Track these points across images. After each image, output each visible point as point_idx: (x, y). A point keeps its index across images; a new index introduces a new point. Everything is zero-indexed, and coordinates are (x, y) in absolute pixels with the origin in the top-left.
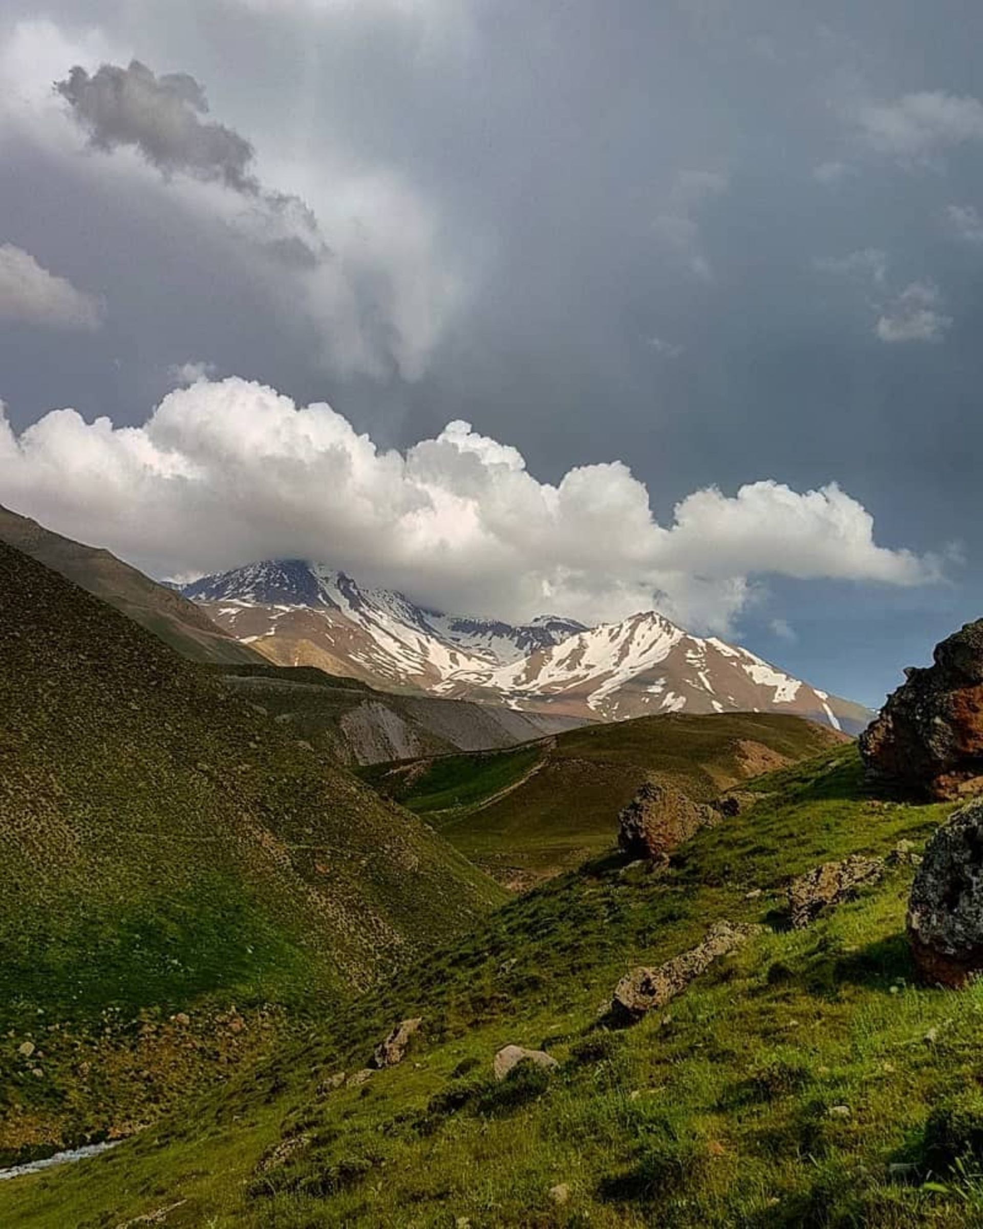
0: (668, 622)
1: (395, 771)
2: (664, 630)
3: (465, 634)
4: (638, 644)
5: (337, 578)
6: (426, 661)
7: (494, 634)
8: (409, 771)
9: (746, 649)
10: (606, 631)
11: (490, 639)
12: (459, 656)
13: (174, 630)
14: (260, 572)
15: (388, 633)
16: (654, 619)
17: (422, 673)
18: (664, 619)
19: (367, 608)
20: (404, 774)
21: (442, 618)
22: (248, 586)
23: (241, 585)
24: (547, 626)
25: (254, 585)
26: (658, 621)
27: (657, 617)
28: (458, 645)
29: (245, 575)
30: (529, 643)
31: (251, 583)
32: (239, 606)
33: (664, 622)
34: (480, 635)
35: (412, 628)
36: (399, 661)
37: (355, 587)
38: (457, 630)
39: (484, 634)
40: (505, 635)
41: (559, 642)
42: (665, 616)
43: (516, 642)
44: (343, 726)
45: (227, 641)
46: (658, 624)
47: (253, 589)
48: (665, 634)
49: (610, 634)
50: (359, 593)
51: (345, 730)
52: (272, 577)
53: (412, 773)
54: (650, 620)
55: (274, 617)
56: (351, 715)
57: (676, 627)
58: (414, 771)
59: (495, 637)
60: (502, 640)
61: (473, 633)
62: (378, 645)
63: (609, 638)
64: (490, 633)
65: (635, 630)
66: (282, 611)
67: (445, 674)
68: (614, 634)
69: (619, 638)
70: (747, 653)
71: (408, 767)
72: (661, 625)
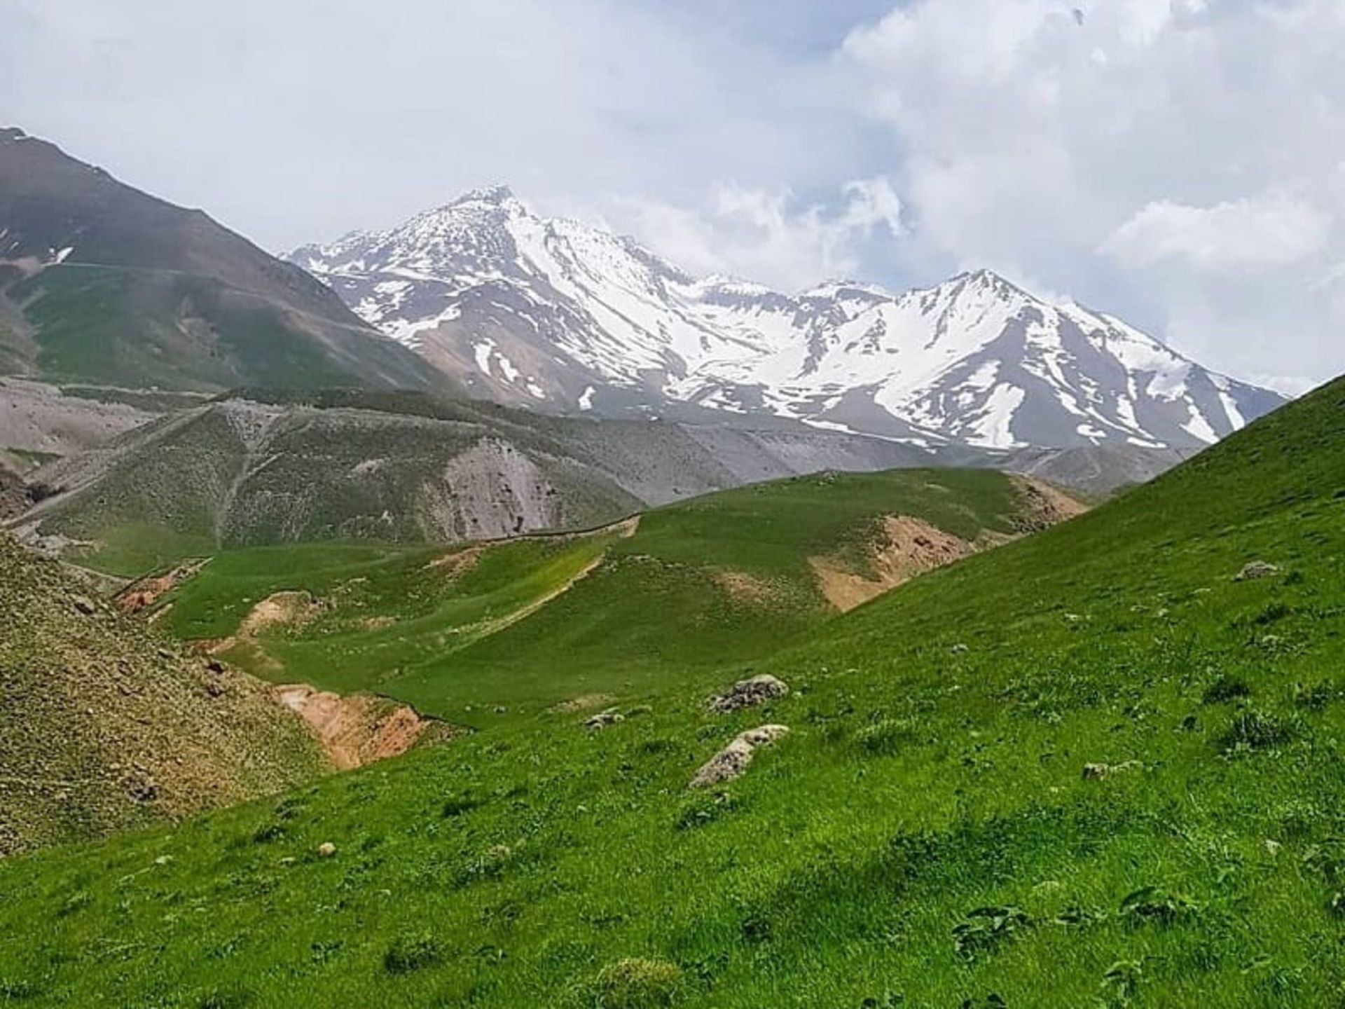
0: (1005, 283)
1: (438, 563)
2: (999, 296)
3: (723, 309)
4: (962, 318)
5: (544, 234)
6: (667, 350)
7: (763, 308)
8: (454, 563)
9: (1114, 316)
10: (916, 299)
11: (757, 315)
12: (711, 339)
13: (288, 325)
14: (436, 229)
15: (614, 311)
16: (985, 280)
17: (660, 367)
18: (1001, 279)
19: (585, 276)
20: (447, 569)
21: (692, 286)
22: (421, 249)
23: (411, 248)
24: (837, 295)
25: (429, 248)
26: (991, 283)
27: (990, 278)
28: (712, 325)
29: (417, 234)
30: (810, 320)
31: (426, 245)
32: (407, 279)
33: (999, 284)
34: (743, 309)
35: (647, 302)
36: (629, 349)
37: (569, 247)
38: (713, 303)
39: (748, 308)
40: (777, 308)
41: (850, 316)
42: (1001, 276)
43: (792, 320)
44: (449, 474)
45: (366, 336)
46: (991, 288)
47: (428, 253)
48: (1000, 300)
49: (922, 305)
50: (574, 255)
51: (450, 481)
52: (453, 236)
53: (458, 566)
54: (979, 281)
55: (454, 294)
56: (461, 458)
58: (462, 563)
59: (763, 312)
60: (775, 315)
61: (733, 307)
62: (599, 329)
63: (921, 310)
64: (756, 308)
65: (957, 295)
66: (467, 284)
67: (692, 367)
68: (928, 303)
69: (934, 309)
70: (1116, 324)
71: (456, 557)
72: (995, 288)
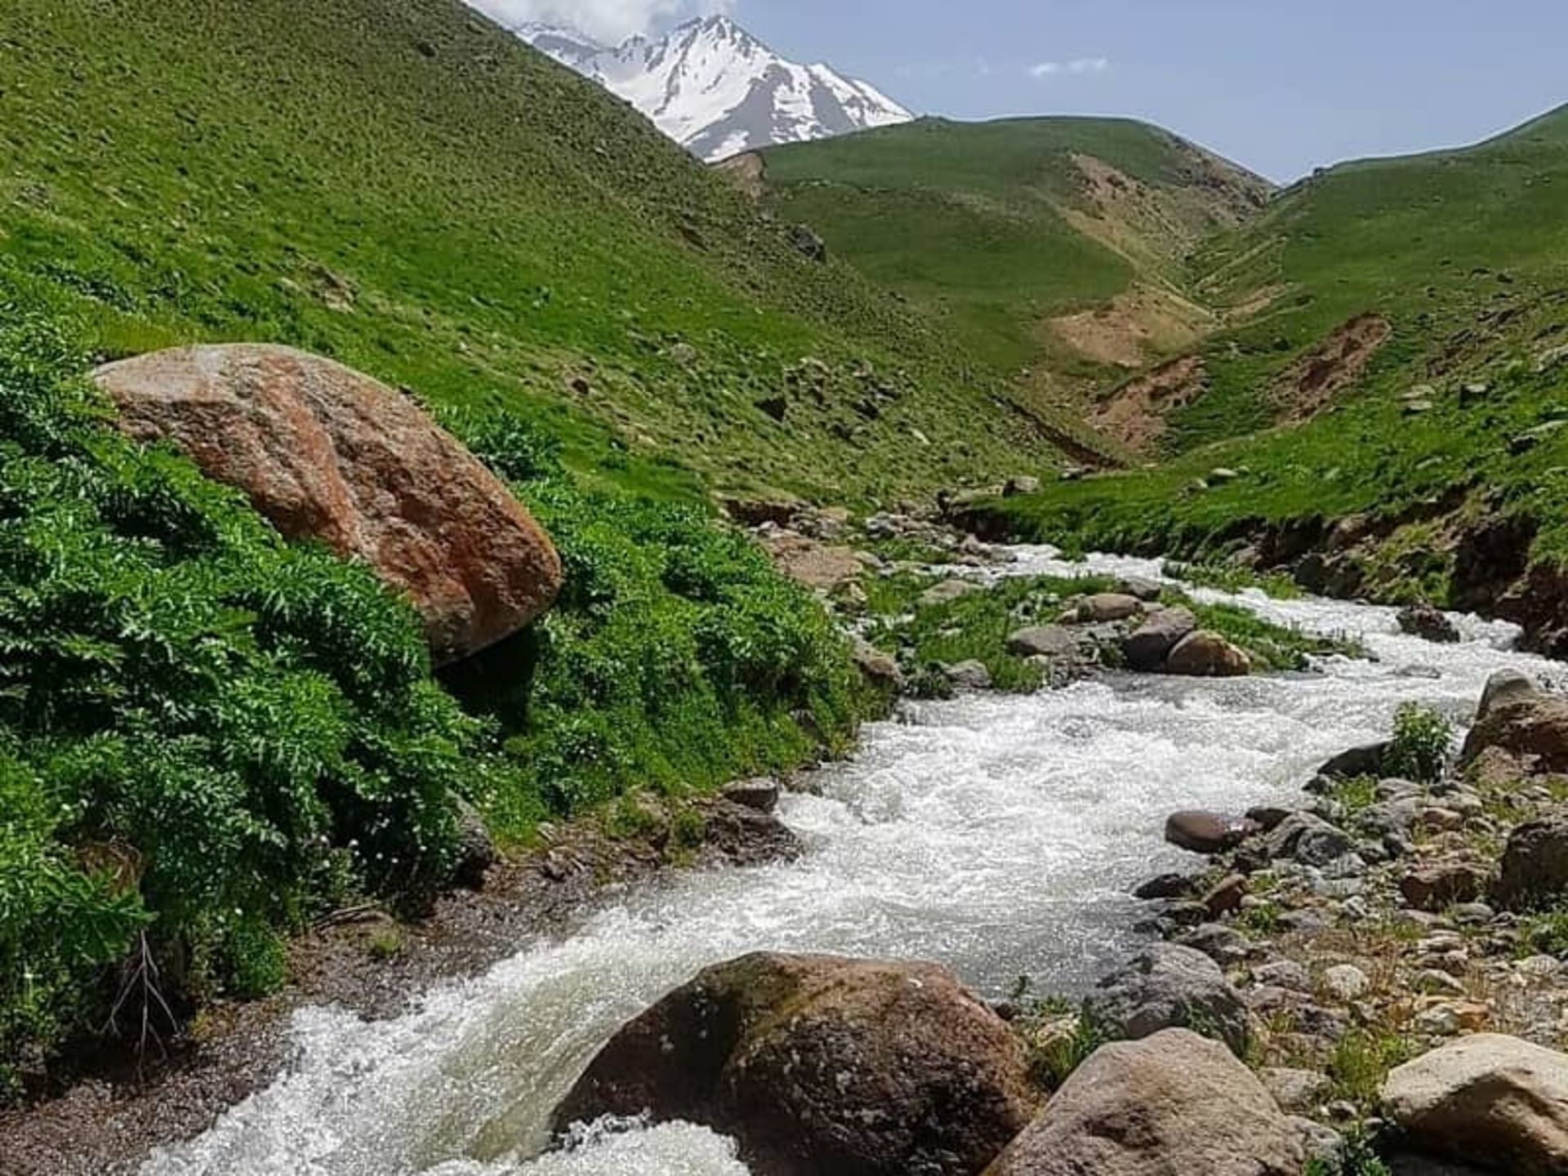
0: (745, 35)
2: (739, 50)
4: (697, 77)
9: (871, 85)
16: (721, 29)
18: (739, 29)
26: (728, 34)
27: (727, 27)
33: (738, 35)
42: (739, 25)
46: (728, 40)
48: (740, 56)
49: (648, 56)
54: (714, 30)
57: (758, 44)
65: (688, 47)
68: (654, 56)
69: (662, 64)
70: (870, 92)
72: (734, 41)
